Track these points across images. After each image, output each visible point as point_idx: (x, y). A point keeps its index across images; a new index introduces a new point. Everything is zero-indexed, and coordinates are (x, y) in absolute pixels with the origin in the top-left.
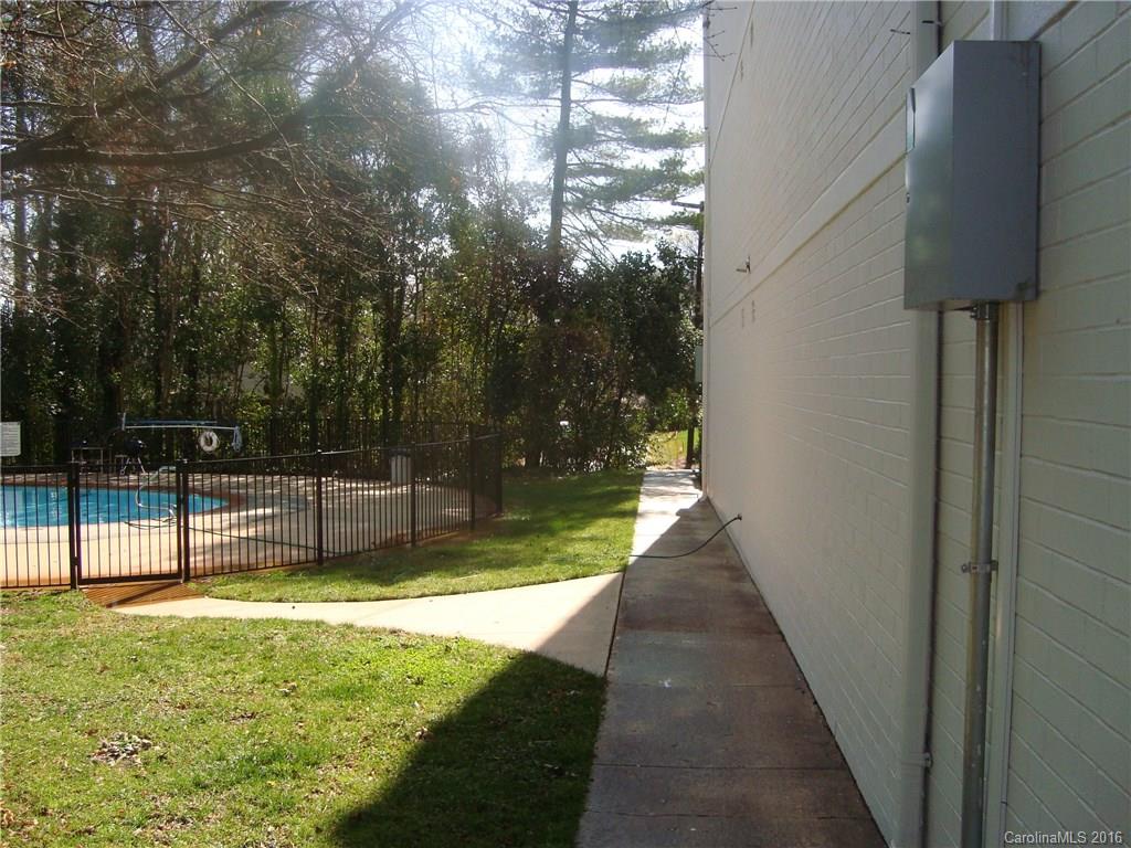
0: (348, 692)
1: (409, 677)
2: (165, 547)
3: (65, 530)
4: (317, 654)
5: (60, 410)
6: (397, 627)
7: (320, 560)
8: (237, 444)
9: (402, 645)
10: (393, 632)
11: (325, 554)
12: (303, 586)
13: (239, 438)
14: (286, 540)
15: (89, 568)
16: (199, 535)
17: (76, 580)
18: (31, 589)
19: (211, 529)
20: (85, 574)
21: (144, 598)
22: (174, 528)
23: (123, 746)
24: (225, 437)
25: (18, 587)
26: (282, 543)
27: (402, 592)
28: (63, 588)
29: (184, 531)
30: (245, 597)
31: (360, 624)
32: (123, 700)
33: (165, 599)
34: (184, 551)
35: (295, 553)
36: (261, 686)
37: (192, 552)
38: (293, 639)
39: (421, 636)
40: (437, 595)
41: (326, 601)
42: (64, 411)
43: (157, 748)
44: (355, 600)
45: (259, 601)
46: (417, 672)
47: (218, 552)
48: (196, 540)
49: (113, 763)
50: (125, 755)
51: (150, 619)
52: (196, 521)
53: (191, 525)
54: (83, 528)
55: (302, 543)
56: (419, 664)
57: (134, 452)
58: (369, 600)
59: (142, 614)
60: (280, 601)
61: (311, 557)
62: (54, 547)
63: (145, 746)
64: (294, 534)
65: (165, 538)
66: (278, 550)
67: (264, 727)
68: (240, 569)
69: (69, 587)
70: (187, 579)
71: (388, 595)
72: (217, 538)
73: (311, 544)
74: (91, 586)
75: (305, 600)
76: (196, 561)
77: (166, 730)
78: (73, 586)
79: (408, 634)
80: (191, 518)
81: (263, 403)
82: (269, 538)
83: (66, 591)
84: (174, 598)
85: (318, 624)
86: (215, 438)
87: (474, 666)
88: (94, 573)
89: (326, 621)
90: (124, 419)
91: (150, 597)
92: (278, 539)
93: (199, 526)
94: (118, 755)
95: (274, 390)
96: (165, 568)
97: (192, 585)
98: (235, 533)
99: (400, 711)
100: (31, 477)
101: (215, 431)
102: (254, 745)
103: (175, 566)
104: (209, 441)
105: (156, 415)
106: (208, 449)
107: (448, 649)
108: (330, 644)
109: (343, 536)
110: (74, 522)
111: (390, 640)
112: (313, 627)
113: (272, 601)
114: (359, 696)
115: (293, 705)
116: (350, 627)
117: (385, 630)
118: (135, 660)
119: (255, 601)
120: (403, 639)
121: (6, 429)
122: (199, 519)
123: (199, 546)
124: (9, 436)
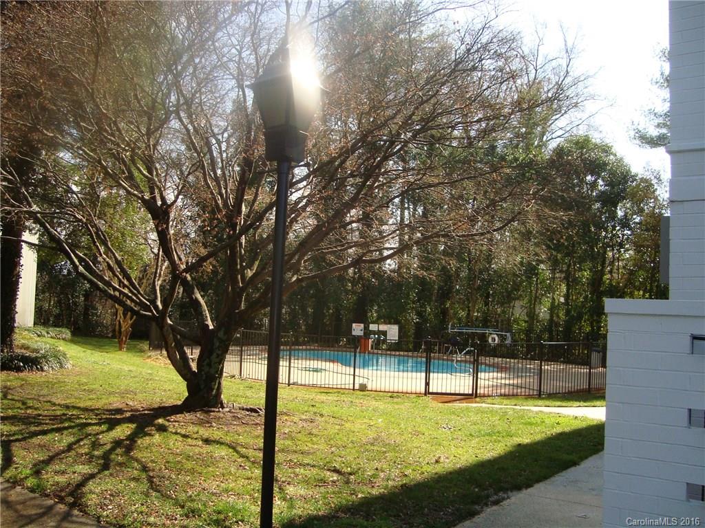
2: (467, 384)
3: (424, 374)
7: (539, 394)
8: (508, 341)
11: (542, 393)
13: (510, 339)
14: (528, 386)
16: (482, 381)
17: (427, 393)
18: (408, 394)
19: (488, 379)
20: (431, 391)
22: (472, 377)
24: (502, 338)
25: (402, 393)
26: (525, 388)
28: (421, 395)
29: (476, 379)
34: (475, 386)
35: (531, 391)
37: (478, 388)
42: (420, 321)
47: (495, 388)
48: (481, 383)
52: (482, 375)
53: (479, 376)
54: (431, 374)
55: (531, 387)
57: (455, 344)
59: (455, 405)
61: (535, 393)
64: (532, 384)
65: (467, 381)
66: (523, 390)
68: (505, 395)
70: (476, 397)
72: (491, 383)
73: (535, 388)
74: (433, 395)
76: (481, 391)
78: (425, 394)
80: (479, 374)
81: (525, 322)
82: (519, 385)
86: (497, 338)
88: (435, 391)
90: (450, 326)
91: (457, 402)
92: (523, 386)
93: (483, 377)
95: (532, 316)
96: (466, 392)
97: (478, 399)
98: (499, 381)
100: (402, 353)
101: (497, 334)
103: (471, 392)
104: (494, 339)
105: (467, 325)
106: (493, 344)
109: (558, 387)
110: (428, 371)
121: (391, 328)
122: (483, 374)
123: (482, 385)
124: (393, 332)
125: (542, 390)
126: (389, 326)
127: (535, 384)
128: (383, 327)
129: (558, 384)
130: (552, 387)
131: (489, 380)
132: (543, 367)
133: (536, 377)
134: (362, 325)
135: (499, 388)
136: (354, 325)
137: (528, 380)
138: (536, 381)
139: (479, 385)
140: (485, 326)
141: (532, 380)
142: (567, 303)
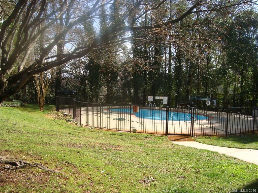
0: (213, 175)
1: (232, 174)
2: (188, 127)
3: (165, 121)
4: (211, 162)
5: (176, 94)
6: (237, 157)
7: (226, 135)
9: (235, 163)
10: (235, 159)
11: (228, 133)
12: (219, 141)
13: (216, 103)
14: (220, 129)
15: (170, 131)
17: (167, 134)
18: (157, 135)
20: (169, 132)
21: (181, 140)
23: (148, 180)
24: (212, 102)
25: (154, 134)
26: (219, 130)
27: (244, 147)
28: (164, 135)
30: (204, 143)
31: (227, 155)
32: (156, 167)
33: (185, 141)
34: (192, 129)
35: (222, 132)
36: (192, 169)
37: (194, 130)
38: (207, 156)
39: (242, 161)
40: (253, 149)
41: (222, 147)
42: (178, 95)
43: (156, 182)
44: (230, 147)
45: (207, 144)
46: (235, 172)
47: (203, 130)
48: (196, 126)
49: (143, 184)
50: (147, 182)
51: (178, 145)
55: (222, 129)
56: (237, 170)
57: (191, 105)
58: (234, 148)
59: (177, 144)
60: (211, 145)
61: (224, 134)
62: (162, 125)
63: (153, 181)
64: (222, 127)
66: (218, 131)
67: (186, 181)
68: (208, 135)
69: (165, 135)
70: (192, 136)
71: (239, 147)
73: (224, 130)
74: (170, 135)
75: (218, 145)
76: (195, 132)
77: (161, 177)
79: (239, 160)
81: (223, 95)
82: (216, 128)
83: (164, 136)
84: (188, 141)
85: (217, 153)
86: (210, 102)
87: (254, 174)
88: (171, 133)
89: (219, 152)
90: (189, 97)
91: (182, 140)
92: (218, 128)
93: (196, 123)
94: (146, 182)
95: (226, 92)
96: (187, 133)
97: (193, 138)
98: (207, 126)
99: (225, 184)
101: (210, 101)
102: (180, 186)
103: (190, 133)
104: (208, 103)
106: (208, 105)
107: (248, 167)
108: (216, 159)
109: (235, 129)
110: (167, 120)
111: (232, 161)
112: (215, 154)
113: (210, 145)
114: (215, 177)
115: (196, 176)
116: (224, 155)
117: (233, 157)
118: (166, 156)
119: (206, 144)
120: (236, 161)
121: (164, 98)
123: (196, 128)
124: (165, 100)
125: (228, 132)
126: (163, 97)
127: (224, 127)
128: (161, 98)
129: (237, 127)
130: (233, 129)
131: (202, 124)
132: (229, 117)
133: (225, 123)
134: (152, 97)
135: (205, 130)
136: (149, 97)
137: (220, 125)
138: (225, 125)
139: (194, 128)
140: (205, 97)
141: (222, 125)
142: (242, 87)
